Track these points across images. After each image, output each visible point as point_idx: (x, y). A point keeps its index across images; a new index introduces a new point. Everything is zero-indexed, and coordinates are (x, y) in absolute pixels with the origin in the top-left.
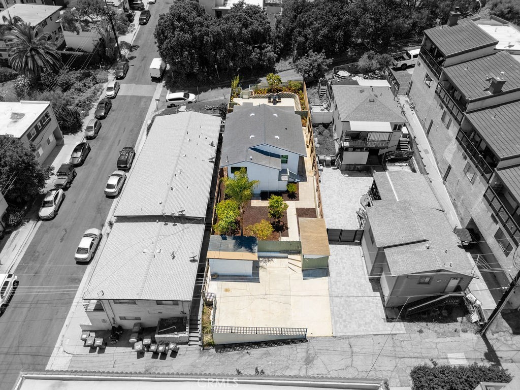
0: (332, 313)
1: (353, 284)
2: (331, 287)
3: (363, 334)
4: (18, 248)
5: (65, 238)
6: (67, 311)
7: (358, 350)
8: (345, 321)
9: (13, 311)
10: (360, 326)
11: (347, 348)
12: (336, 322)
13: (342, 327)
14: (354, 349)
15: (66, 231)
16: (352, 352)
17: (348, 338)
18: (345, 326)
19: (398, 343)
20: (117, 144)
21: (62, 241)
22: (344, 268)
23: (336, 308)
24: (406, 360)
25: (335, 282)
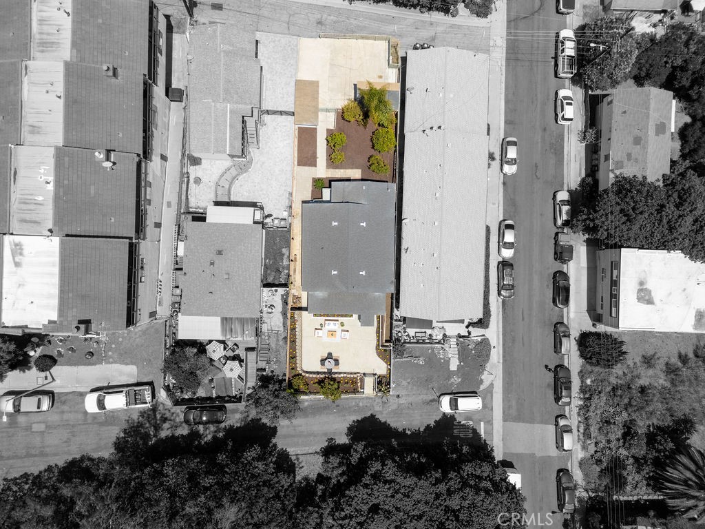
0: (298, 52)
1: (278, 74)
2: (296, 73)
3: (278, 35)
4: (573, 159)
5: (534, 168)
6: (506, 96)
7: (284, 24)
8: (290, 46)
9: (548, 95)
10: (279, 41)
11: (291, 27)
12: (297, 46)
13: (292, 42)
14: (286, 25)
15: (536, 176)
16: (288, 24)
17: (289, 34)
18: (290, 42)
19: (254, 25)
20: (525, 313)
21: (536, 164)
22: (283, 89)
23: (295, 56)
24: (252, 12)
25: (291, 77)
